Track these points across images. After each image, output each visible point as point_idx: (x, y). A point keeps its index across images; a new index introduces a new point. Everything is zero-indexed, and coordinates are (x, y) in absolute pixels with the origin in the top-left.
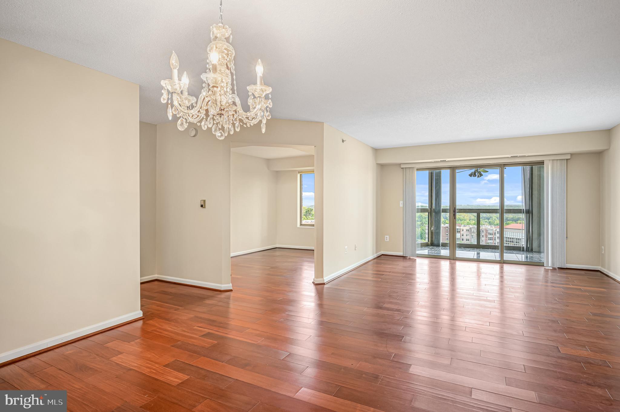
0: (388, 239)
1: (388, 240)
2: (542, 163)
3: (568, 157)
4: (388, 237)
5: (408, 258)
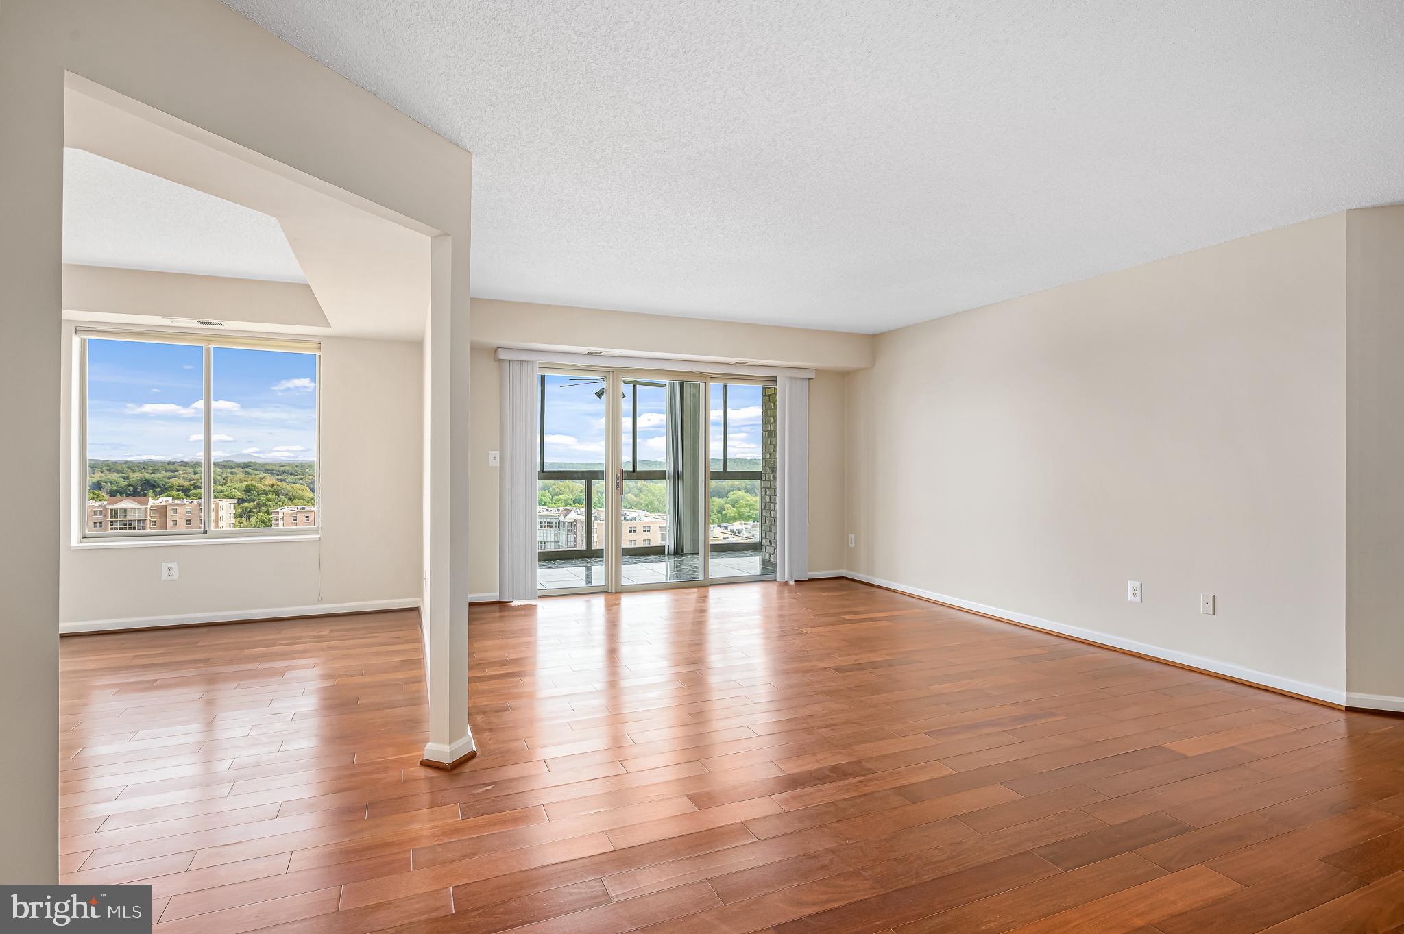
3: (812, 375)
5: (515, 604)
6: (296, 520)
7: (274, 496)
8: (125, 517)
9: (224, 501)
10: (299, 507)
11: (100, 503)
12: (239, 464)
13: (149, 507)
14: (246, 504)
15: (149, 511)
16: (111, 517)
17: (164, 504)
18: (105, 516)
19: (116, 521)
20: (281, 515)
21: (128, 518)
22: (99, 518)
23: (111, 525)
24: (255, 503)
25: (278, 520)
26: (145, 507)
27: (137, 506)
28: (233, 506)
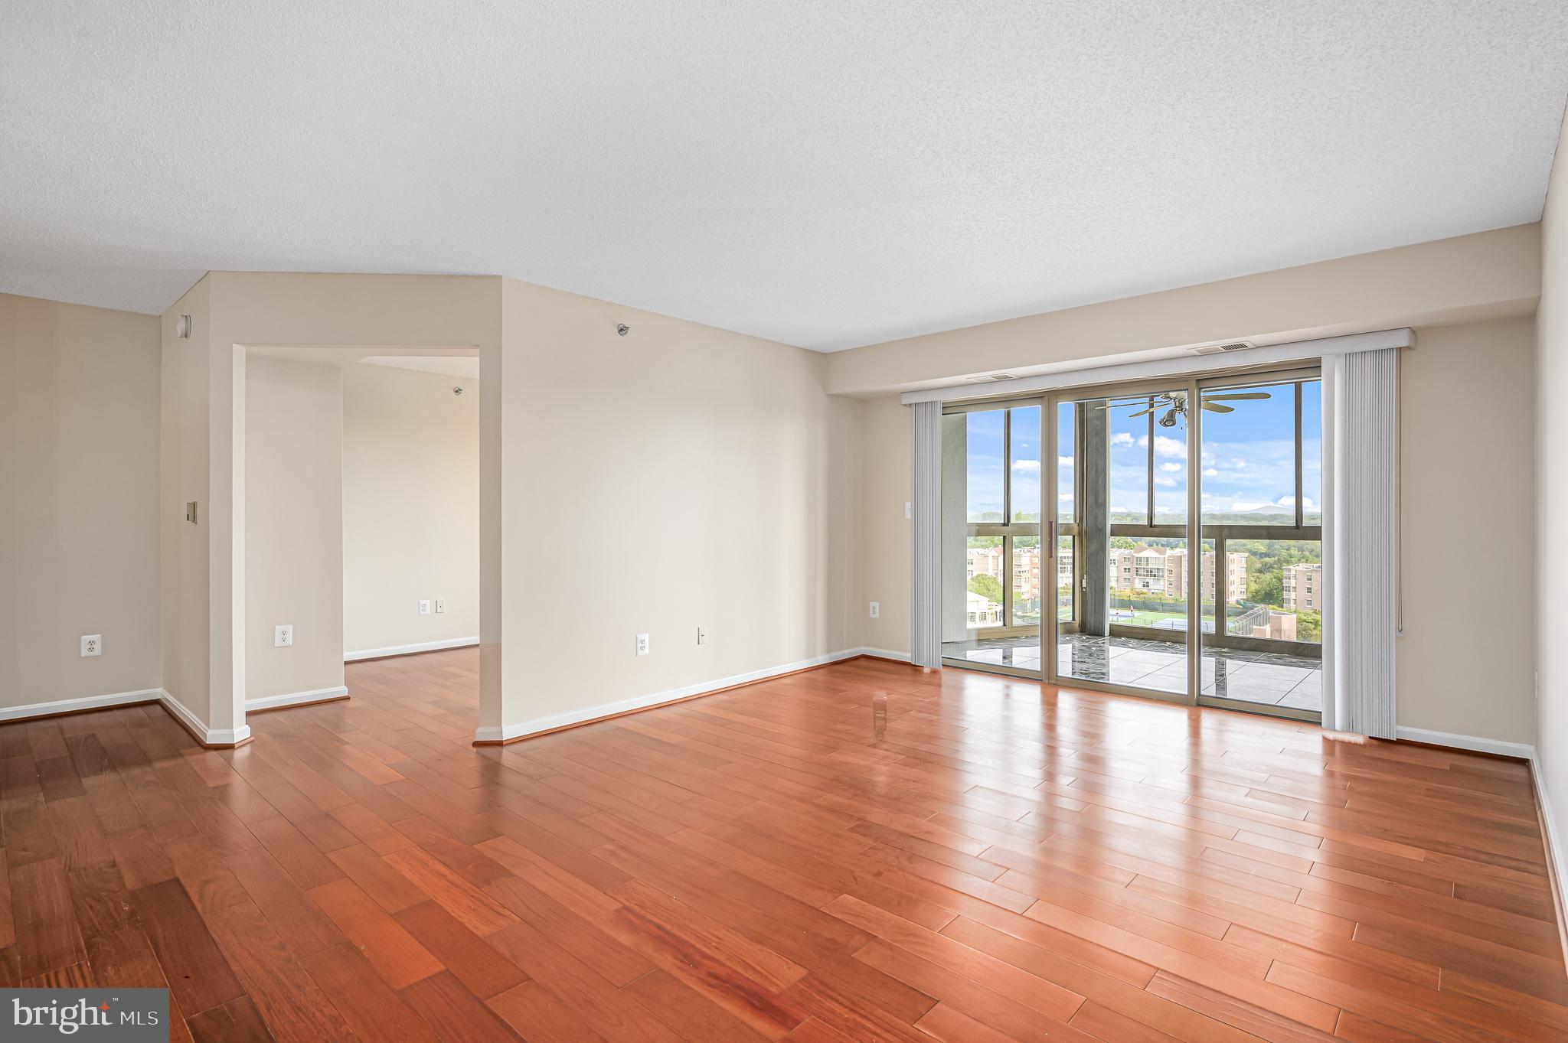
0: (877, 610)
1: (877, 615)
2: (1314, 366)
3: (1402, 340)
4: (877, 605)
5: (927, 670)
6: (1311, 580)
7: (1296, 552)
8: (1147, 565)
9: (1235, 554)
10: (1315, 565)
11: (1129, 551)
12: (1266, 516)
13: (1166, 556)
14: (1267, 559)
15: (1166, 560)
16: (1137, 564)
17: (1179, 554)
18: (1132, 563)
19: (1141, 568)
20: (1293, 573)
21: (1150, 566)
22: (1127, 565)
23: (1137, 571)
24: (1276, 558)
25: (1290, 579)
26: (1163, 556)
27: (1157, 555)
28: (1244, 560)
